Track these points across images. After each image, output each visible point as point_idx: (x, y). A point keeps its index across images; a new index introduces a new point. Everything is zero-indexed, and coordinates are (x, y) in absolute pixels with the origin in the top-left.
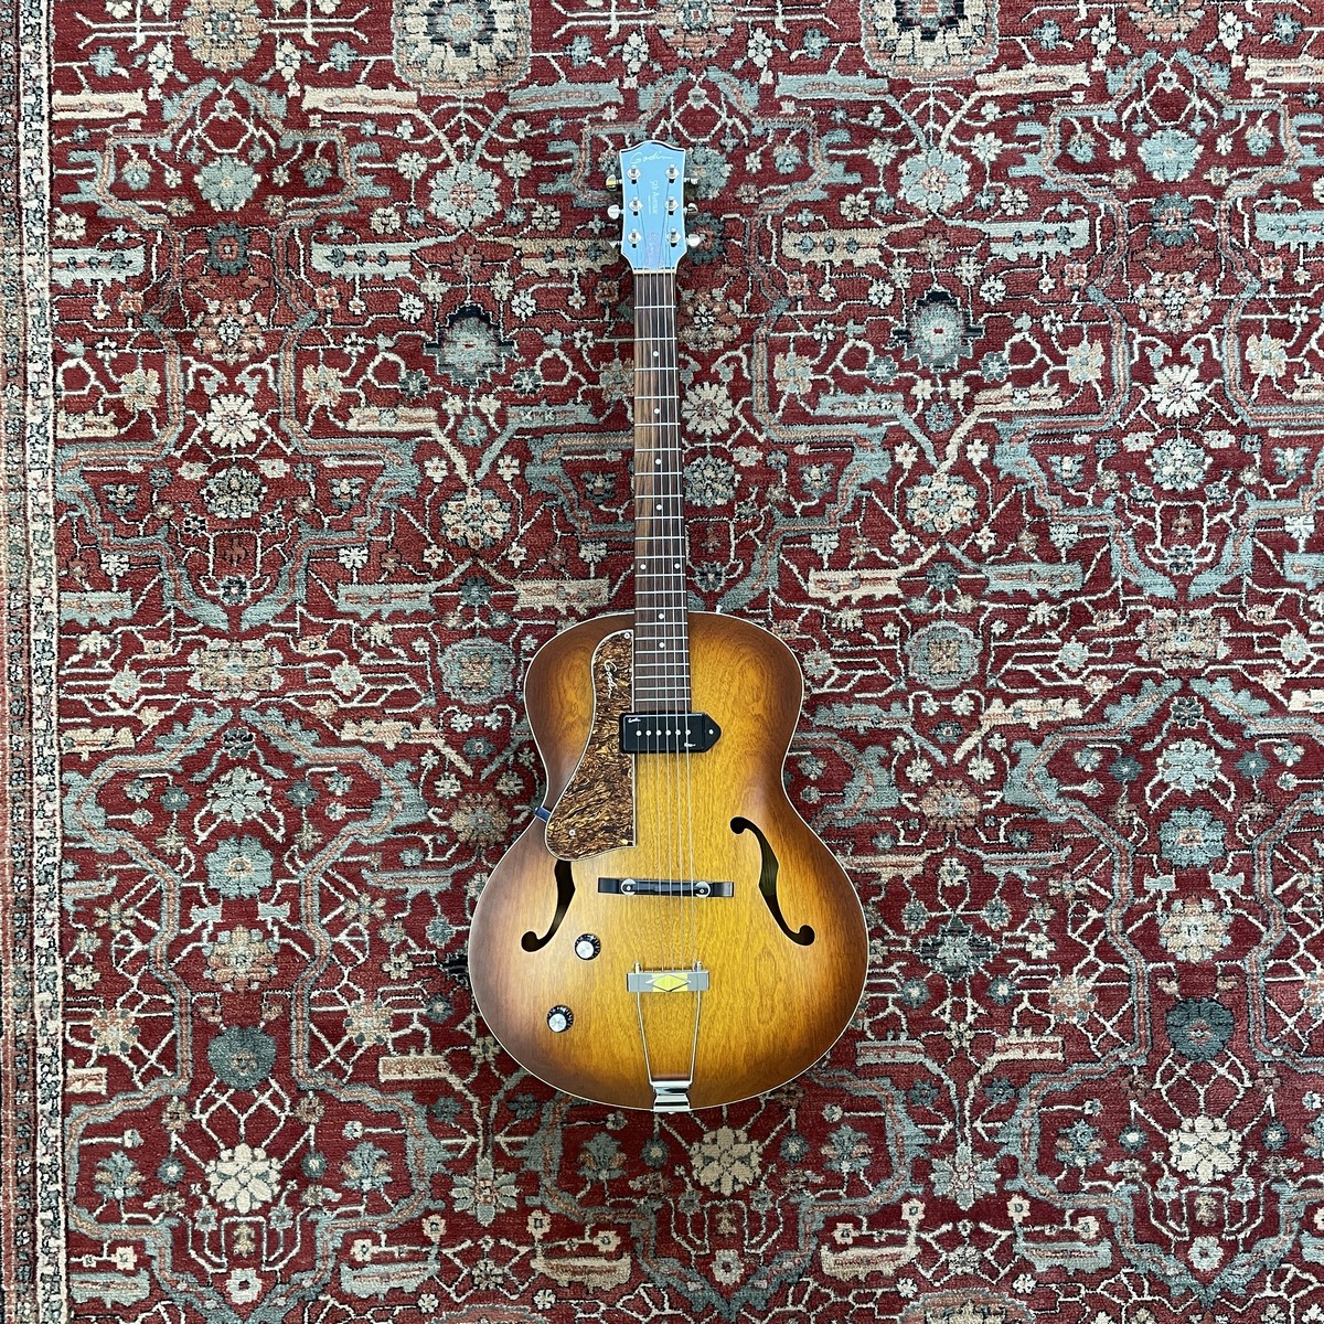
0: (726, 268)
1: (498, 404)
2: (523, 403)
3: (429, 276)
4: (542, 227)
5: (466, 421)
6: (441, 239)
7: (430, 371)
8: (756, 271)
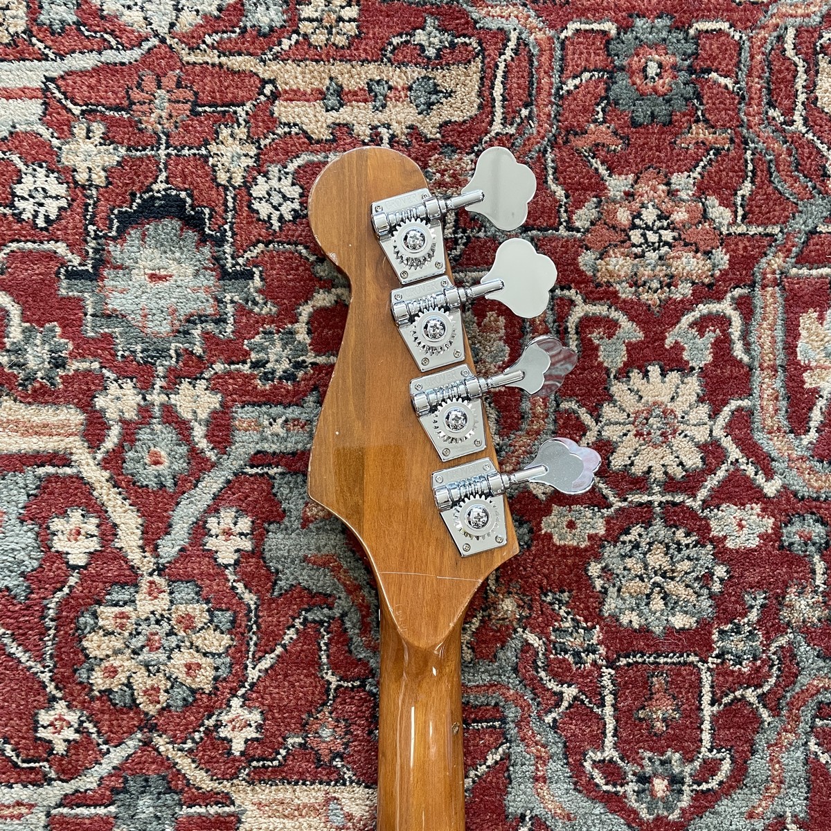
0: (700, 132)
1: (214, 401)
2: (269, 399)
3: (80, 130)
4: (319, 38)
5: (144, 435)
6: (109, 56)
7: (71, 326)
8: (763, 140)
